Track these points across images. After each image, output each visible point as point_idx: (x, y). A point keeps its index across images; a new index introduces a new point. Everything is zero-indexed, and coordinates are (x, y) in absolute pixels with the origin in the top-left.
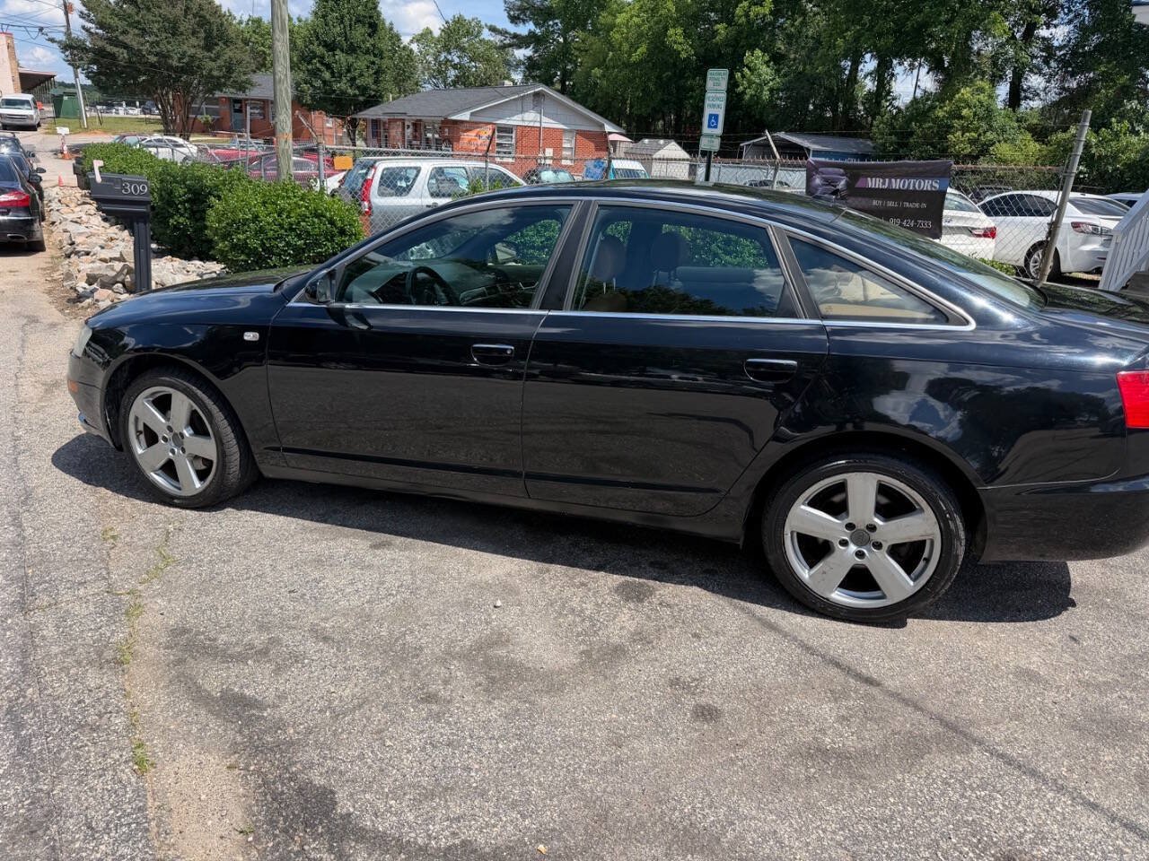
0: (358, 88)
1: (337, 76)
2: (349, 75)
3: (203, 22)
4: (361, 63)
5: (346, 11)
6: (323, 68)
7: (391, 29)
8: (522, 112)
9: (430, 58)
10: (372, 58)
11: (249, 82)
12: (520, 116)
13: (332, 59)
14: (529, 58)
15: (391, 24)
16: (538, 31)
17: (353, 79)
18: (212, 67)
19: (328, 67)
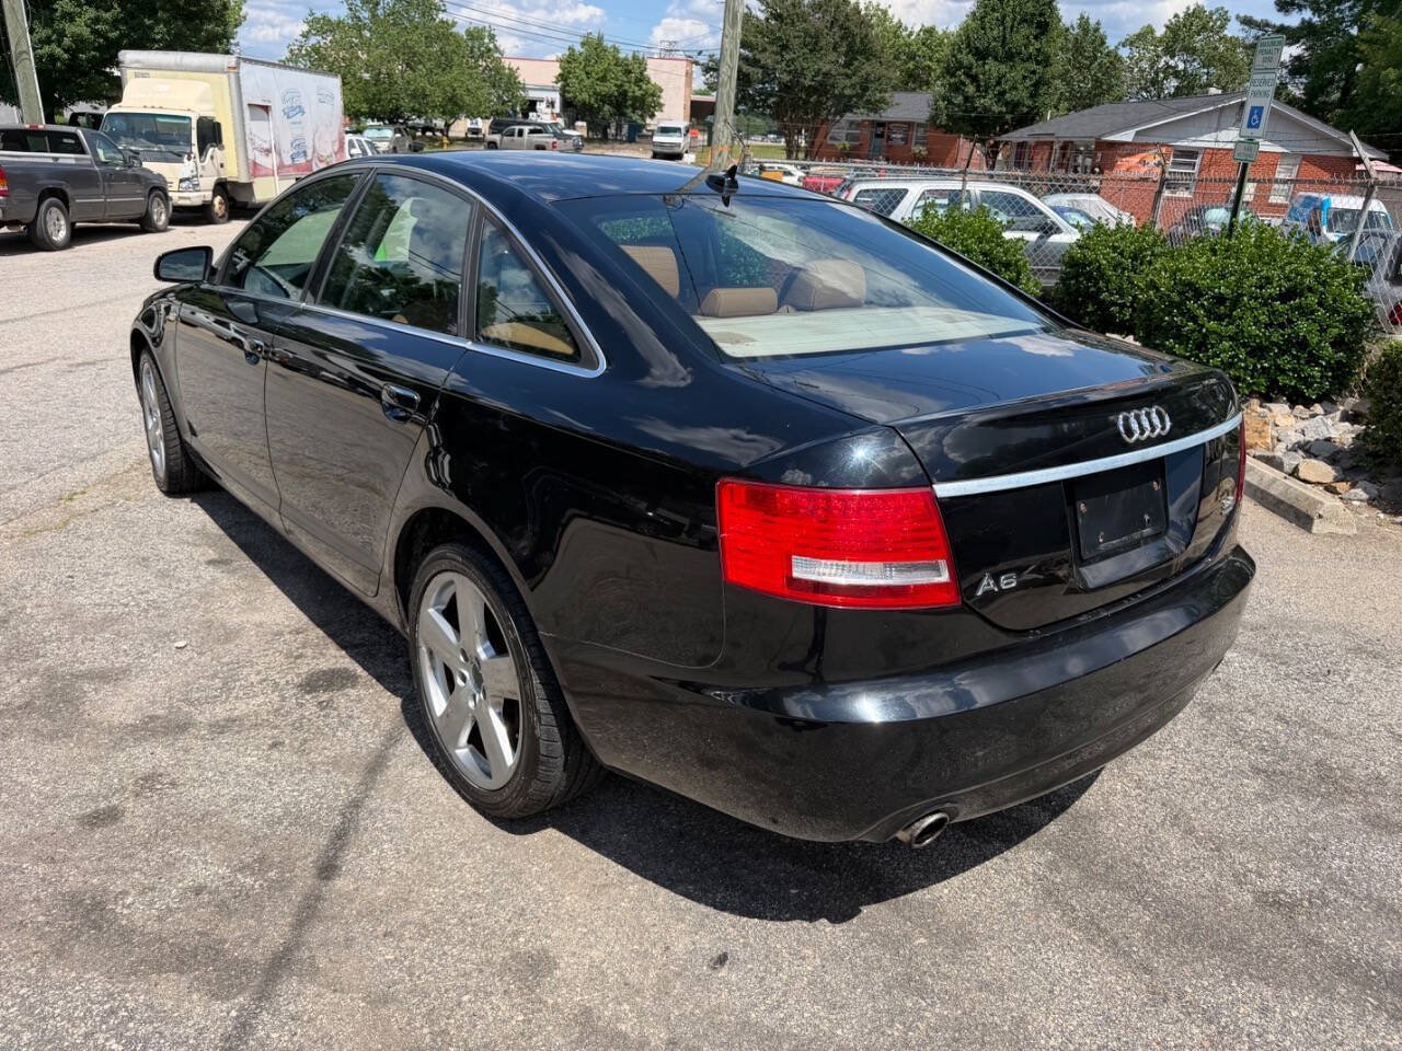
0: (1007, 104)
1: (983, 90)
2: (998, 88)
3: (847, 34)
4: (1016, 73)
5: (1009, 9)
6: (968, 81)
7: (1097, 30)
8: (1218, 129)
9: (1145, 65)
10: (1034, 67)
11: (883, 101)
12: (1214, 134)
13: (980, 70)
14: (1298, 58)
15: (1098, 23)
16: (1315, 19)
17: (1002, 93)
18: (845, 86)
19: (974, 79)
